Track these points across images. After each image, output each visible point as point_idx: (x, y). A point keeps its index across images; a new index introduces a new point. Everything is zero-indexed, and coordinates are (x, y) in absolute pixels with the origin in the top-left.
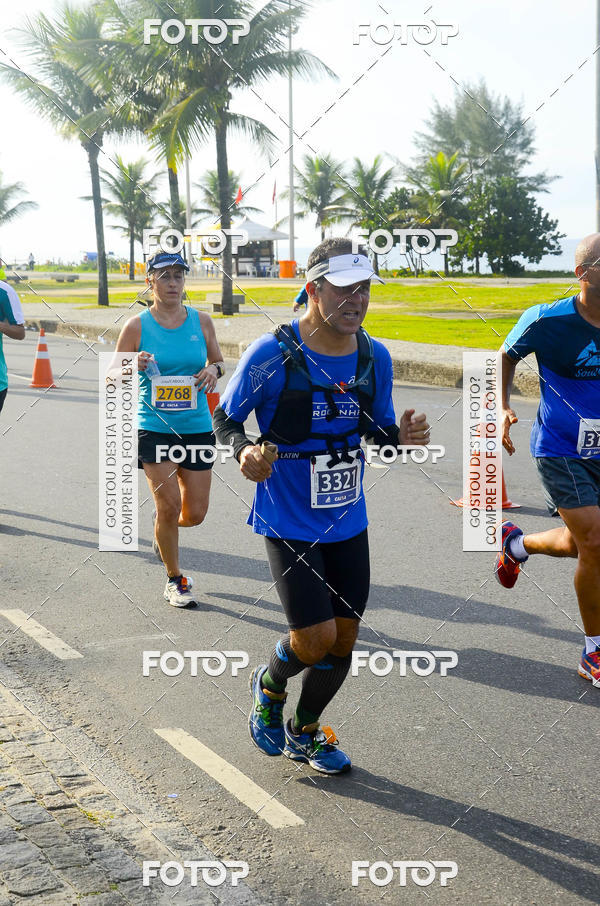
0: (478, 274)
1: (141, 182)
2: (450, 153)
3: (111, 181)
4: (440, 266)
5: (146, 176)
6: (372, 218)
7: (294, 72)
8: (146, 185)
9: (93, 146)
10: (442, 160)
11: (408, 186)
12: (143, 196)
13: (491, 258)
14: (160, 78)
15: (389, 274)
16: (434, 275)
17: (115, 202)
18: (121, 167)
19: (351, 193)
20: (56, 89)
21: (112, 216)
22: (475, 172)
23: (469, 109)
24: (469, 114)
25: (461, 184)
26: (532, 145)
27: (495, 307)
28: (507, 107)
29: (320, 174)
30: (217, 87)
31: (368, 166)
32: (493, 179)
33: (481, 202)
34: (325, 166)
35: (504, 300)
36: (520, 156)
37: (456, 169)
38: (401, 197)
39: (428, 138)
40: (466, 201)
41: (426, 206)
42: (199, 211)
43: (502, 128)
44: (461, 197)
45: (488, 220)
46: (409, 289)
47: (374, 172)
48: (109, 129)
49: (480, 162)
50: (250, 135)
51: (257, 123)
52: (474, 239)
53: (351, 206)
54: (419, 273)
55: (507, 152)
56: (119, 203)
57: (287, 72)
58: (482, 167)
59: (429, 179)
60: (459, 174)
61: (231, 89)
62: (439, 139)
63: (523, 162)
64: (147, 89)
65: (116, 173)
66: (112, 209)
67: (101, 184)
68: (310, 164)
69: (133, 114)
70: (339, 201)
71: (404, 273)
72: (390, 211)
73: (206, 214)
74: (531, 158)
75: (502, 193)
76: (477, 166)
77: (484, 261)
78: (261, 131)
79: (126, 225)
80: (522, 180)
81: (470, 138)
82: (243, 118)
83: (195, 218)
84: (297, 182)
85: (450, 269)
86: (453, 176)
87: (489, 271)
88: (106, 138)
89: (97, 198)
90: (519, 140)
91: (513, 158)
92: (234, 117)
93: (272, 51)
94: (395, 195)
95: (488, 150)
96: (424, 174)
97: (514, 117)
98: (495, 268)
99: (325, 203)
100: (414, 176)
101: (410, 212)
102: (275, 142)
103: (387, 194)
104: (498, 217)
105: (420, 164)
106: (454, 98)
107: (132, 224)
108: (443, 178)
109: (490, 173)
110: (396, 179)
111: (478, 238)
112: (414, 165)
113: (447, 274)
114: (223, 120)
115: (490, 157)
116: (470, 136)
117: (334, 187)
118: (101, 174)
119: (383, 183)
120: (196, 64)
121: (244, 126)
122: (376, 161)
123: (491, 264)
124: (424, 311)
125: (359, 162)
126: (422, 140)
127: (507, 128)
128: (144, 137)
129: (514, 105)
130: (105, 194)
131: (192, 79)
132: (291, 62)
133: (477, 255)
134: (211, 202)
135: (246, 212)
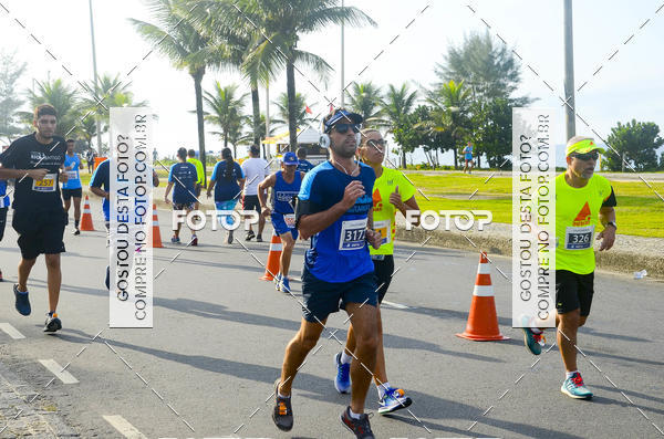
0: (479, 168)
1: (233, 100)
2: (458, 81)
3: (212, 100)
4: (451, 163)
5: (237, 97)
6: (401, 127)
7: (346, 21)
8: (237, 103)
9: (198, 75)
10: (453, 85)
11: (428, 104)
12: (234, 110)
13: (489, 157)
14: (247, 26)
15: (413, 168)
16: (447, 168)
17: (214, 114)
18: (219, 90)
19: (386, 109)
20: (172, 34)
21: (211, 124)
22: (477, 95)
23: (474, 49)
24: (474, 53)
25: (467, 103)
26: (520, 76)
27: (491, 192)
28: (504, 50)
29: (364, 95)
30: (288, 32)
31: (398, 89)
32: (491, 100)
33: (481, 116)
34: (367, 89)
35: (499, 186)
36: (511, 84)
37: (463, 93)
38: (423, 112)
39: (444, 69)
40: (470, 115)
41: (440, 119)
42: (275, 122)
43: (498, 64)
44: (467, 112)
45: (486, 129)
46: (429, 178)
47: (402, 94)
48: (210, 62)
49: (481, 87)
50: (312, 66)
51: (317, 58)
52: (476, 142)
53: (386, 118)
54: (436, 167)
55: (502, 80)
56: (216, 115)
57: (340, 22)
58: (483, 91)
59: (443, 99)
60: (465, 96)
61: (298, 33)
62: (452, 71)
63: (513, 88)
64: (238, 33)
65: (215, 94)
66: (211, 119)
67: (204, 102)
68: (357, 89)
69: (228, 52)
70: (378, 114)
71: (425, 167)
72: (415, 122)
73: (280, 124)
74: (519, 85)
75: (497, 109)
76: (479, 91)
77: (484, 158)
78: (320, 64)
79: (222, 132)
80: (511, 101)
81: (474, 71)
82: (307, 54)
83: (272, 127)
84: (347, 101)
85: (459, 164)
86: (460, 97)
87: (487, 166)
88: (207, 69)
89: (200, 112)
90: (509, 73)
91: (504, 85)
92: (300, 54)
93: (329, 7)
94: (418, 110)
95: (487, 79)
96: (440, 95)
97: (507, 57)
98: (492, 164)
99: (367, 116)
100: (432, 97)
101: (429, 123)
102: (331, 72)
103: (412, 110)
104: (494, 128)
105: (437, 88)
106: (463, 41)
107: (225, 131)
108: (453, 98)
109: (488, 95)
110: (419, 98)
111: (479, 142)
112: (432, 89)
113: (457, 168)
114: (293, 56)
115: (488, 84)
116: (474, 69)
117: (374, 104)
118: (203, 94)
119: (409, 102)
120: (273, 16)
121: (307, 60)
122: (404, 86)
123: (489, 161)
124: (438, 194)
125: (392, 88)
126: (440, 70)
127: (502, 63)
128: (235, 68)
129: (509, 48)
130: (206, 108)
131: (270, 26)
132: (343, 14)
133: (478, 154)
134: (284, 115)
135: (310, 122)
